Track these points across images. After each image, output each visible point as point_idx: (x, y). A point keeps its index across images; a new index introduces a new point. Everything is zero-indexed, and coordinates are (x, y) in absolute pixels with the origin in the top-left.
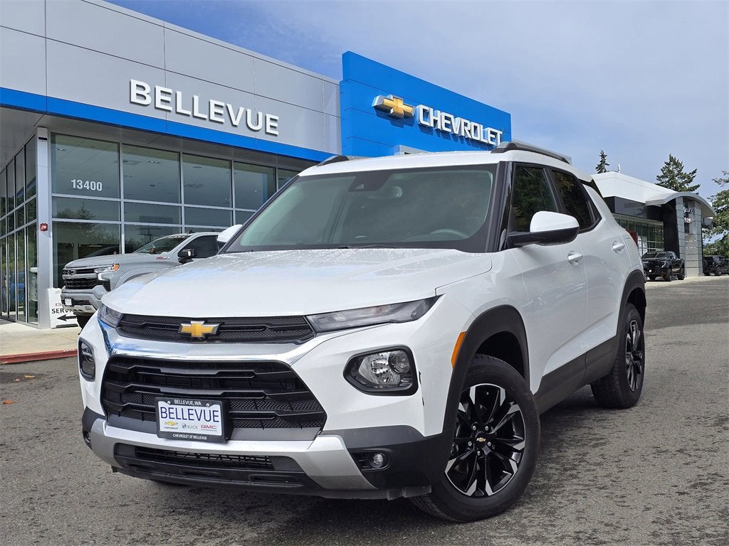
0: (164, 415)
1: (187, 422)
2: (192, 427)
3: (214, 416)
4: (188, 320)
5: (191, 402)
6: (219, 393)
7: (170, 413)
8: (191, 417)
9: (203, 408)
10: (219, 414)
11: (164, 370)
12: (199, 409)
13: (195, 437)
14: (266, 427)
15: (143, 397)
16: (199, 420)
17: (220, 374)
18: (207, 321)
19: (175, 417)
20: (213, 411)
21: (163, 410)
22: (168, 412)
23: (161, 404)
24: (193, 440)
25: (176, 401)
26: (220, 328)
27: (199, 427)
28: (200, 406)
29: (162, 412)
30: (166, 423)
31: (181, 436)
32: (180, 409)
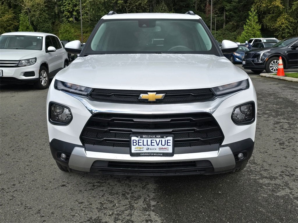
0: (135, 144)
1: (150, 147)
2: (153, 149)
3: (167, 143)
4: (146, 92)
5: (154, 136)
6: (170, 130)
7: (138, 143)
8: (153, 144)
9: (161, 139)
10: (171, 141)
11: (135, 120)
12: (158, 140)
13: (154, 154)
14: (192, 146)
15: (116, 134)
16: (158, 145)
17: (171, 121)
18: (158, 92)
19: (142, 145)
20: (167, 140)
21: (135, 141)
22: (137, 142)
23: (133, 138)
24: (153, 156)
25: (144, 136)
26: (165, 96)
27: (158, 149)
28: (159, 138)
29: (133, 143)
30: (135, 148)
31: (146, 154)
32: (146, 140)
